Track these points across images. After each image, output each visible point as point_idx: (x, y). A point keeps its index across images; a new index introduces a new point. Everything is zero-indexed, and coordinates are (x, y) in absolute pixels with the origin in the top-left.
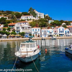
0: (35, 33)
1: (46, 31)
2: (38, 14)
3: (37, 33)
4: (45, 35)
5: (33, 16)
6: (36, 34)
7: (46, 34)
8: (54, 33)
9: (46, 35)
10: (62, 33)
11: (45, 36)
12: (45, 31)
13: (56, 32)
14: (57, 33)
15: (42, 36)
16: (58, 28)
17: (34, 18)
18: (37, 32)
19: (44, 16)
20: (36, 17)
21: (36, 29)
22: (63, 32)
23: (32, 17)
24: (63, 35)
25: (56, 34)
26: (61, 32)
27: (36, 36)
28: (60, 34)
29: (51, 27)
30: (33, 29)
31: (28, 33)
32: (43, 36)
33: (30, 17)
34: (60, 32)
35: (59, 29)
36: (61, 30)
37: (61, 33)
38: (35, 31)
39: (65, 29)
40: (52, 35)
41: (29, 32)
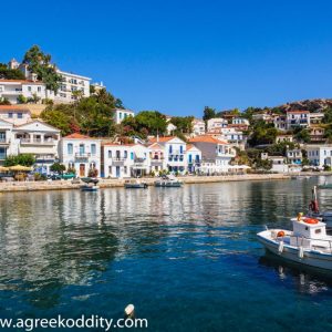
0: (77, 160)
1: (122, 155)
2: (68, 79)
3: (86, 159)
4: (118, 168)
5: (48, 87)
6: (82, 167)
7: (122, 164)
8: (152, 163)
9: (121, 168)
10: (178, 163)
11: (118, 173)
12: (118, 152)
13: (156, 157)
14: (161, 164)
15: (107, 174)
16: (163, 144)
17: (51, 96)
18: (86, 155)
19: (92, 90)
20: (59, 91)
21: (82, 145)
22: (181, 160)
23: (43, 88)
24: (181, 168)
25: (156, 168)
26: (176, 160)
27: (82, 173)
28: (170, 168)
29: (131, 138)
30: (70, 145)
31: (45, 158)
32: (110, 171)
33: (30, 88)
34: (170, 159)
35: (168, 146)
36: (174, 153)
37: (173, 163)
38: (76, 149)
39: (188, 149)
40: (145, 170)
41: (52, 155)
